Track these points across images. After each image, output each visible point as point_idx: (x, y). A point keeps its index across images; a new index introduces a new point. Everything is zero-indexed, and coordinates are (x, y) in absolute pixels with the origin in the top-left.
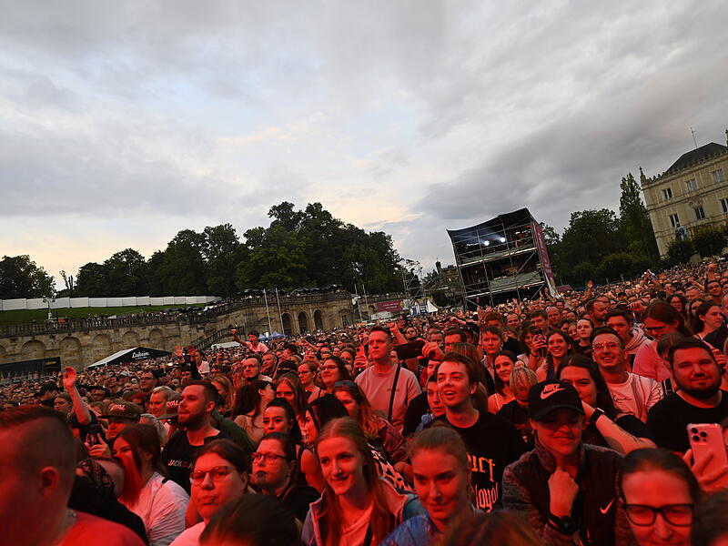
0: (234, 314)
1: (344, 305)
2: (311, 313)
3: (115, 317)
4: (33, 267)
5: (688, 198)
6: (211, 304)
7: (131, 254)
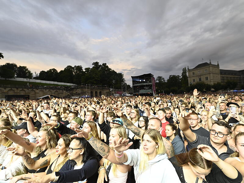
0: (78, 90)
1: (108, 91)
2: (98, 92)
3: (46, 86)
4: (27, 69)
5: (198, 76)
6: (73, 86)
7: (54, 70)
